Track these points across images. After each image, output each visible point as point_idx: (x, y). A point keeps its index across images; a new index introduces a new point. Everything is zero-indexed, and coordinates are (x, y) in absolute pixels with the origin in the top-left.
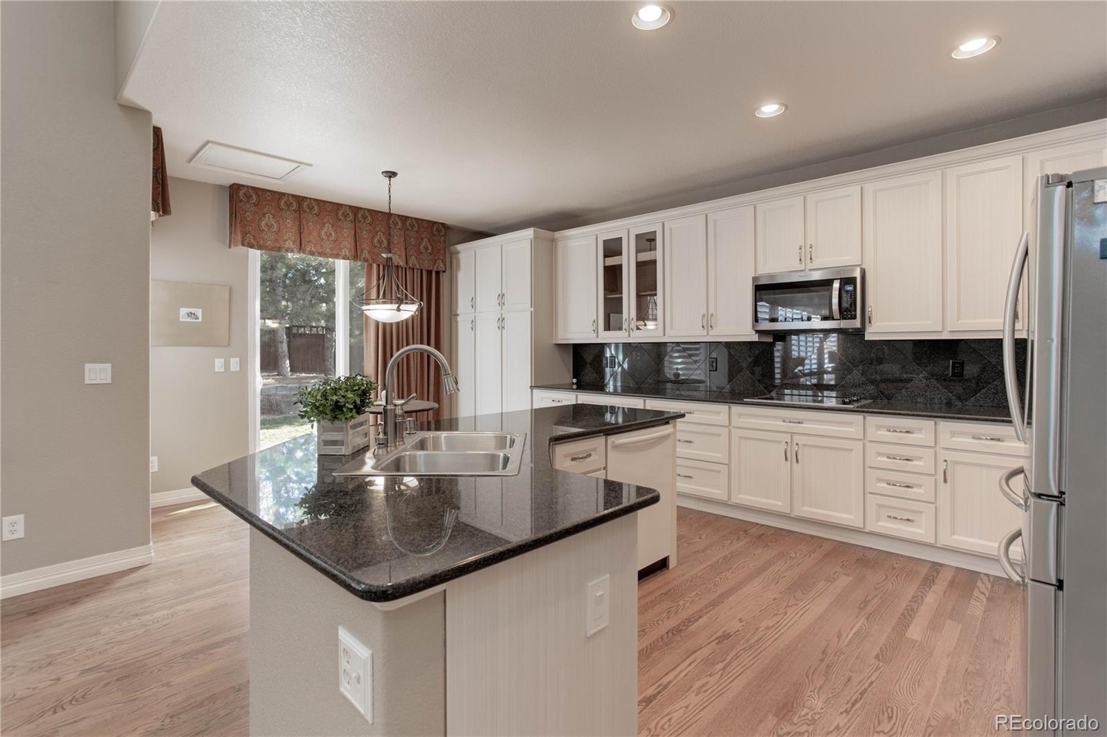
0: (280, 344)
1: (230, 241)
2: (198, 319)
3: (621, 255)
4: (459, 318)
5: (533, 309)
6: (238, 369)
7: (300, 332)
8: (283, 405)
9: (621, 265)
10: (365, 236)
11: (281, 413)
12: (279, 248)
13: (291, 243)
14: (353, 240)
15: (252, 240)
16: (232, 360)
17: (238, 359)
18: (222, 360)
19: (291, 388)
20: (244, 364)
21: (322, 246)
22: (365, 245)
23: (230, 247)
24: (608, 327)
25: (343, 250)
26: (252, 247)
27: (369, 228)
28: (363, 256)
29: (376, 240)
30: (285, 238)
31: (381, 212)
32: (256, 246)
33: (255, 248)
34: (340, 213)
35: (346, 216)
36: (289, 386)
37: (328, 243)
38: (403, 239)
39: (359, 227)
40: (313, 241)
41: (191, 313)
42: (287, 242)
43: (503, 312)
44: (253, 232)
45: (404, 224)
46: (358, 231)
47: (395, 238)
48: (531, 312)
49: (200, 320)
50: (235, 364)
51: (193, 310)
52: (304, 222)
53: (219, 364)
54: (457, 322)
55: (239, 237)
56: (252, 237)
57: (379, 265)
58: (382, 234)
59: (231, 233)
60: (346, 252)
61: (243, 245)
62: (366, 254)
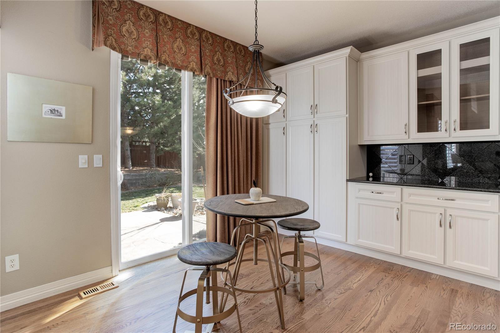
0: (126, 151)
1: (93, 41)
2: (62, 116)
3: (441, 65)
4: (271, 126)
5: (348, 115)
6: (101, 165)
7: (136, 144)
8: (128, 185)
9: (441, 73)
10: (208, 54)
11: (128, 189)
12: (139, 54)
13: (149, 51)
14: (199, 56)
15: (114, 43)
16: (95, 156)
17: (101, 156)
18: (86, 157)
19: (133, 175)
20: (107, 161)
21: (174, 57)
22: (207, 61)
23: (93, 50)
24: (421, 129)
25: (191, 63)
26: (114, 49)
27: (210, 47)
28: (206, 70)
29: (215, 58)
30: (144, 45)
31: (219, 36)
32: (118, 50)
33: (117, 51)
34: (189, 31)
35: (193, 34)
36: (132, 174)
37: (179, 55)
38: (235, 60)
39: (203, 46)
40: (168, 51)
41: (54, 110)
42: (146, 50)
43: (314, 119)
44: (114, 35)
45: (235, 48)
46: (203, 49)
47: (229, 58)
48: (347, 118)
49: (64, 117)
50: (98, 161)
51: (56, 107)
52: (160, 34)
53: (83, 161)
54: (268, 129)
55: (101, 37)
56: (114, 40)
57: (217, 79)
58: (220, 54)
59: (94, 34)
60: (193, 65)
61: (106, 45)
62: (208, 69)
